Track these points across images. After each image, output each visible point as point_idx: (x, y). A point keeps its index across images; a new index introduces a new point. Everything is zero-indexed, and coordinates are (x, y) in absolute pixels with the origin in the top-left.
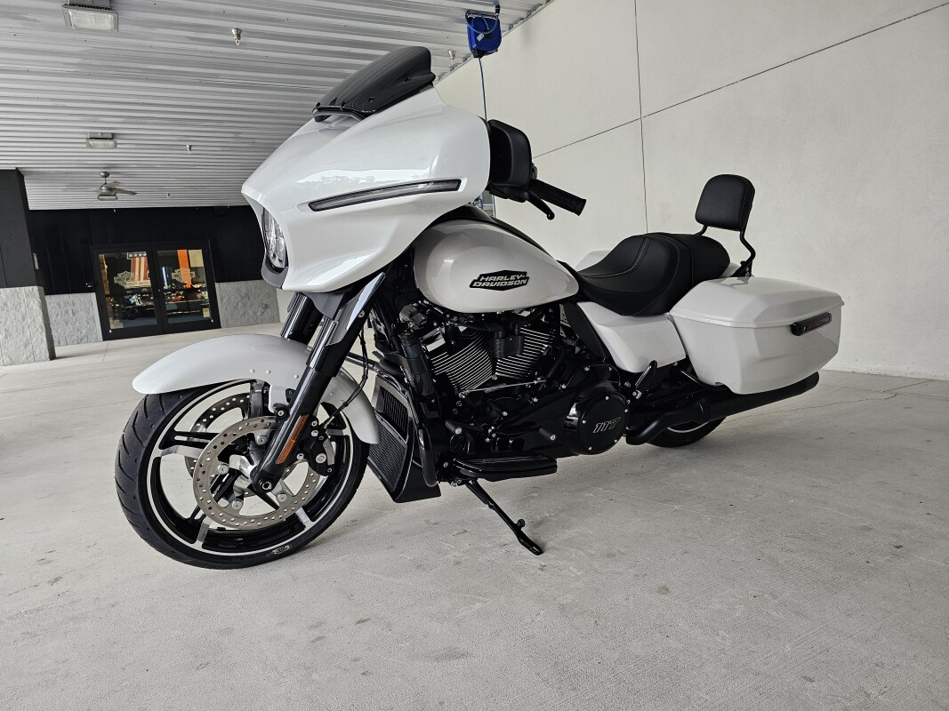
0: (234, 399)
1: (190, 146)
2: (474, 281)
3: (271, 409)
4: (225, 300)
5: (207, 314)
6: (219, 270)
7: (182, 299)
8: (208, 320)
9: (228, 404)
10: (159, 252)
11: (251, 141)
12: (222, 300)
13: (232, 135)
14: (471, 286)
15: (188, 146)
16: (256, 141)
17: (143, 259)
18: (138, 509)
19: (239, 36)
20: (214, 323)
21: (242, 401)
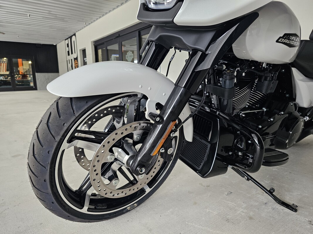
0: (109, 109)
1: (30, 15)
2: (280, 38)
3: (147, 117)
4: (39, 80)
5: (32, 84)
6: (37, 68)
7: (21, 79)
8: (32, 87)
9: (105, 112)
10: (13, 59)
11: (55, 15)
12: (38, 80)
13: (48, 12)
14: (277, 41)
15: (28, 15)
16: (57, 16)
17: (5, 64)
18: (47, 189)
20: (35, 88)
21: (114, 111)
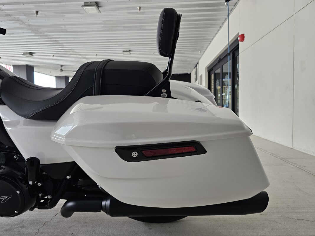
15: (153, 53)
19: (140, 9)
